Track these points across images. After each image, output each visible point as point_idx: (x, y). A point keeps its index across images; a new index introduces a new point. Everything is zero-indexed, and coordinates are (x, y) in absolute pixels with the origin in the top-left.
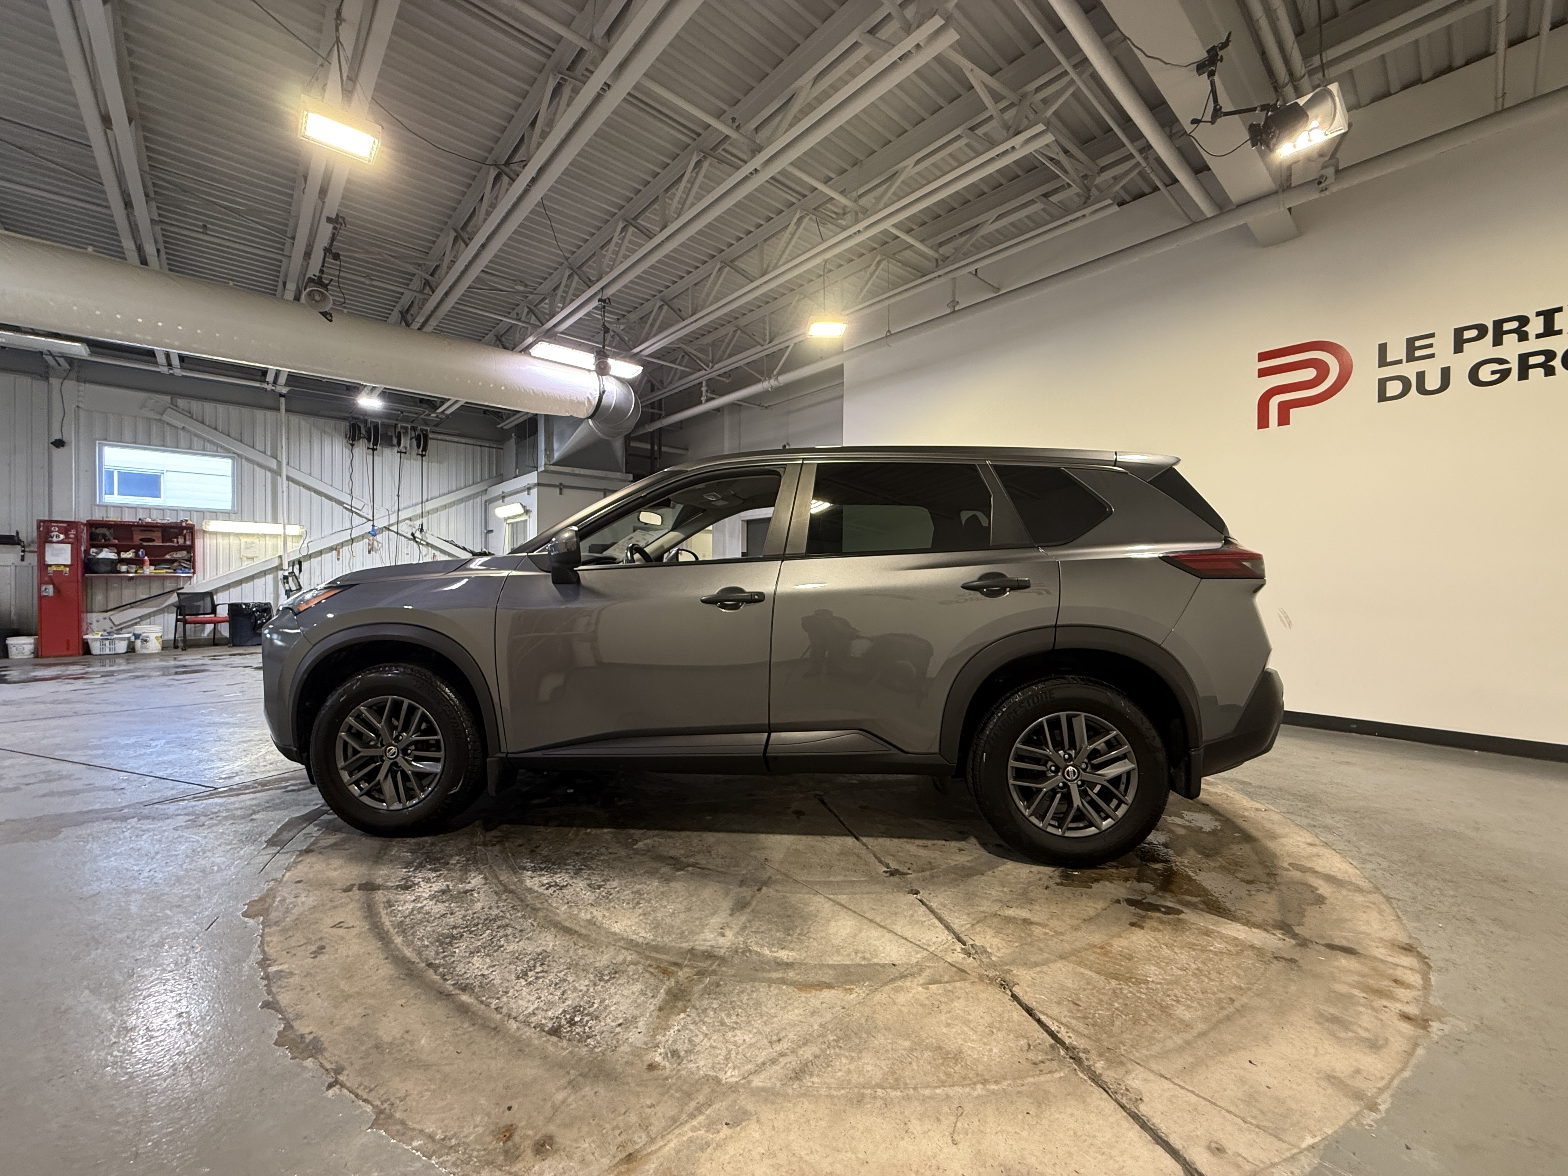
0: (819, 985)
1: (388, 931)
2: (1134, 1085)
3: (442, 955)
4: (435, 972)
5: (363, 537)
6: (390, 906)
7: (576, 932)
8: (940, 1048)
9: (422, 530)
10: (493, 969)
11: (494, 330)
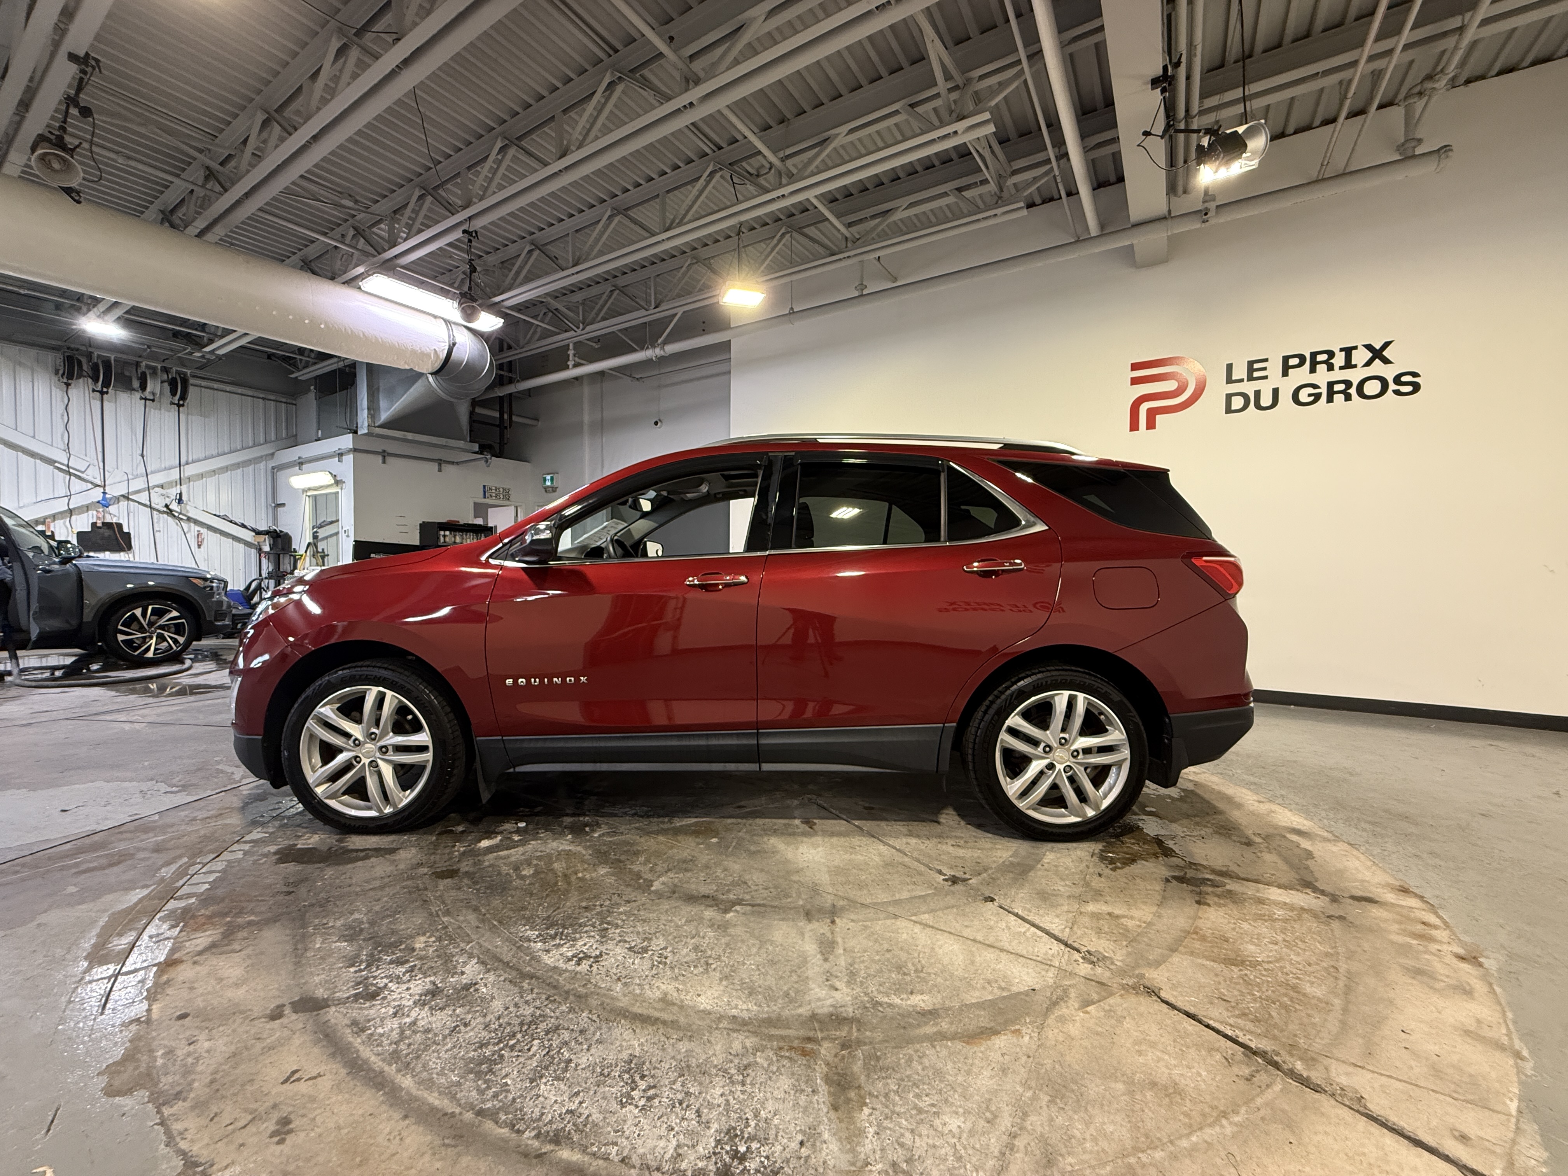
0: (982, 1033)
1: (382, 1072)
2: (1345, 1083)
3: (490, 1093)
4: (497, 1123)
5: (87, 508)
6: (363, 1030)
7: (657, 1019)
8: (1154, 1084)
9: (180, 501)
10: (579, 1099)
11: (299, 254)
